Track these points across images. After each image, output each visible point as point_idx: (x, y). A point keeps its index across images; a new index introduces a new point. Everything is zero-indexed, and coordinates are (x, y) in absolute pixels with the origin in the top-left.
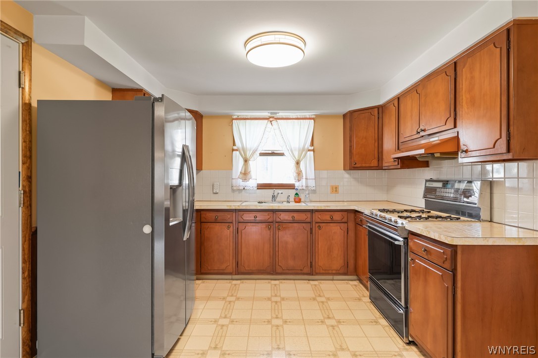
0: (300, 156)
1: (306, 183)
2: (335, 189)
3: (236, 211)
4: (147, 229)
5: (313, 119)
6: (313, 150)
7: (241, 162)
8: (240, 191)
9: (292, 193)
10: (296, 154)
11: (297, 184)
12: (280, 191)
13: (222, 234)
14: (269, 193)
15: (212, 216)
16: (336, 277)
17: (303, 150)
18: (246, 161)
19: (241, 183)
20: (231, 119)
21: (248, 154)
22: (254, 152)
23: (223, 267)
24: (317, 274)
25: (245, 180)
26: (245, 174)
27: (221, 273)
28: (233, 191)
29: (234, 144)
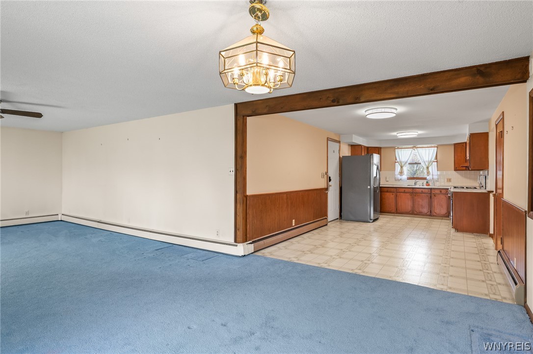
0: (429, 164)
1: (432, 177)
2: (449, 180)
3: (396, 188)
4: (369, 187)
5: (437, 147)
6: (437, 162)
7: (399, 167)
8: (399, 180)
9: (425, 182)
10: (427, 164)
11: (428, 177)
12: (418, 181)
13: (390, 198)
14: (414, 181)
15: (386, 189)
16: (444, 218)
17: (431, 161)
18: (402, 167)
19: (399, 177)
20: (394, 148)
21: (403, 164)
22: (406, 163)
23: (390, 210)
24: (434, 216)
25: (401, 175)
26: (401, 173)
27: (390, 212)
28: (396, 180)
29: (396, 160)
